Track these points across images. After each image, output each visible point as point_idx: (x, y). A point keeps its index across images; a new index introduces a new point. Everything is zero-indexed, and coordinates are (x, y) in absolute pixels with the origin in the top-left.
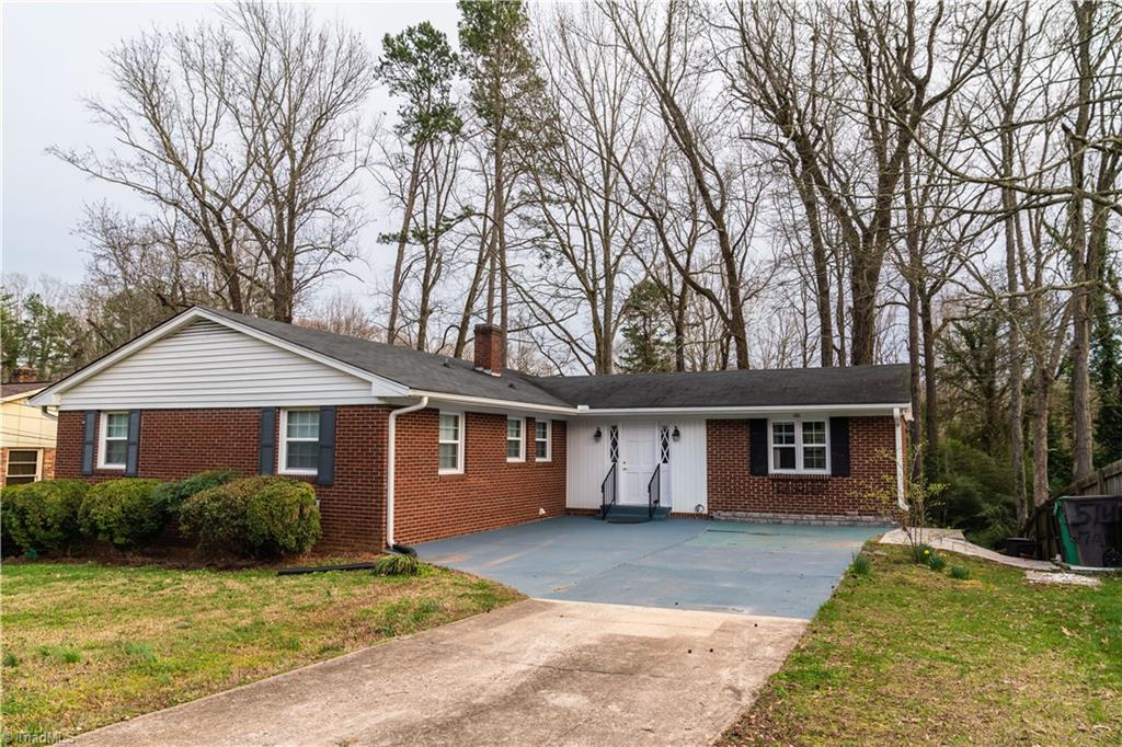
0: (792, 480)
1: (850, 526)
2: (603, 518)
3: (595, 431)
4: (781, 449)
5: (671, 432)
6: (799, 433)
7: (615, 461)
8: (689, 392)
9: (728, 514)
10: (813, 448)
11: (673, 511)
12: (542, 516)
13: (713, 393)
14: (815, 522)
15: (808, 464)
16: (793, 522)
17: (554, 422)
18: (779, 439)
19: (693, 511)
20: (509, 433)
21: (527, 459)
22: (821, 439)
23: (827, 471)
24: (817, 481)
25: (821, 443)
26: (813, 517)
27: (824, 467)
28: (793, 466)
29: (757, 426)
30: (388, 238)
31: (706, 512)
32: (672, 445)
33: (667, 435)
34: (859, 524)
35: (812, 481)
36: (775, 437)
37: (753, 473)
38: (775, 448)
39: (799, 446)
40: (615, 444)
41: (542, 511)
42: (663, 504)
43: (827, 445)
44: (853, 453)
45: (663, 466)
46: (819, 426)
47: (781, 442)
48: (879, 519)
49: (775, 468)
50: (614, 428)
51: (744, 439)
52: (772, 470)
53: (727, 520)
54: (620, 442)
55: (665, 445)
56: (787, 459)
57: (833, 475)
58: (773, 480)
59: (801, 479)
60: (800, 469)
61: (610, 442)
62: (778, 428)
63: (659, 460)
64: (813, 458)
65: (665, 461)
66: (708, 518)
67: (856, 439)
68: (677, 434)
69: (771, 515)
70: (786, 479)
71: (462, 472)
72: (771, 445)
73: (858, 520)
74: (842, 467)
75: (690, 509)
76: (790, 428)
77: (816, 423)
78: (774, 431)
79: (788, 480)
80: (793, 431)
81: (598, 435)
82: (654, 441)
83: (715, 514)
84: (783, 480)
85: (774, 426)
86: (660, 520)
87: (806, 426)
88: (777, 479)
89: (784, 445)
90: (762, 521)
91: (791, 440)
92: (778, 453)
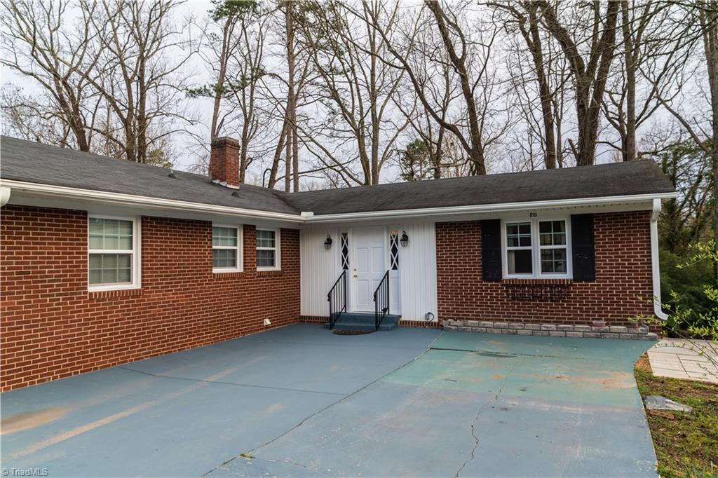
0: (529, 286)
1: (597, 337)
2: (331, 327)
3: (324, 239)
4: (516, 252)
5: (400, 237)
6: (535, 234)
7: (346, 267)
8: (419, 196)
9: (459, 323)
10: (551, 250)
11: (403, 319)
12: (267, 327)
13: (442, 195)
14: (556, 333)
15: (546, 268)
16: (529, 332)
17: (283, 231)
18: (513, 242)
19: (423, 319)
20: (213, 241)
21: (245, 269)
22: (559, 240)
23: (568, 275)
24: (557, 286)
25: (560, 244)
26: (553, 326)
27: (565, 271)
28: (529, 270)
29: (490, 228)
30: (194, 93)
31: (436, 320)
32: (402, 251)
33: (397, 241)
34: (608, 335)
35: (551, 286)
36: (509, 239)
37: (485, 278)
38: (509, 251)
39: (536, 248)
40: (345, 251)
41: (267, 322)
42: (393, 311)
43: (568, 246)
44: (598, 254)
45: (392, 273)
46: (559, 226)
47: (516, 245)
48: (631, 330)
49: (509, 273)
50: (345, 235)
51: (475, 242)
52: (507, 275)
53: (458, 330)
54: (350, 248)
55: (394, 250)
56: (523, 262)
57: (575, 279)
58: (507, 286)
59: (538, 284)
60: (537, 274)
61: (341, 250)
62: (512, 229)
63: (389, 267)
64: (552, 261)
65: (395, 268)
66: (438, 326)
67: (602, 240)
68: (405, 238)
69: (505, 324)
70: (522, 285)
71: (139, 287)
72: (505, 248)
73: (605, 331)
74: (585, 270)
75: (420, 317)
76: (526, 229)
77: (555, 223)
78: (508, 233)
79: (524, 286)
80: (529, 232)
81: (329, 242)
82: (383, 247)
83: (444, 323)
84: (518, 286)
85: (508, 228)
86: (387, 329)
87: (545, 227)
88: (512, 285)
89: (519, 248)
90: (496, 331)
91: (527, 241)
92: (513, 256)
